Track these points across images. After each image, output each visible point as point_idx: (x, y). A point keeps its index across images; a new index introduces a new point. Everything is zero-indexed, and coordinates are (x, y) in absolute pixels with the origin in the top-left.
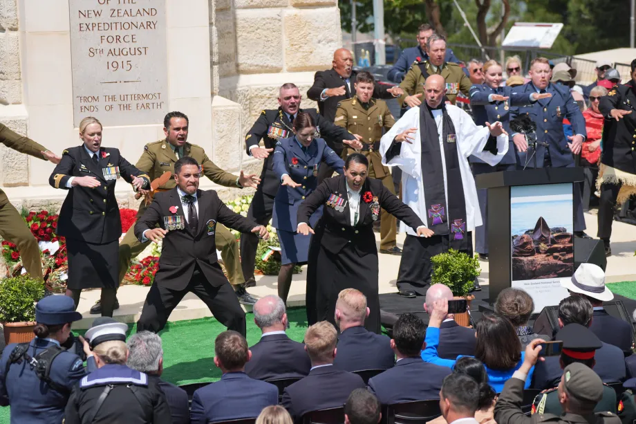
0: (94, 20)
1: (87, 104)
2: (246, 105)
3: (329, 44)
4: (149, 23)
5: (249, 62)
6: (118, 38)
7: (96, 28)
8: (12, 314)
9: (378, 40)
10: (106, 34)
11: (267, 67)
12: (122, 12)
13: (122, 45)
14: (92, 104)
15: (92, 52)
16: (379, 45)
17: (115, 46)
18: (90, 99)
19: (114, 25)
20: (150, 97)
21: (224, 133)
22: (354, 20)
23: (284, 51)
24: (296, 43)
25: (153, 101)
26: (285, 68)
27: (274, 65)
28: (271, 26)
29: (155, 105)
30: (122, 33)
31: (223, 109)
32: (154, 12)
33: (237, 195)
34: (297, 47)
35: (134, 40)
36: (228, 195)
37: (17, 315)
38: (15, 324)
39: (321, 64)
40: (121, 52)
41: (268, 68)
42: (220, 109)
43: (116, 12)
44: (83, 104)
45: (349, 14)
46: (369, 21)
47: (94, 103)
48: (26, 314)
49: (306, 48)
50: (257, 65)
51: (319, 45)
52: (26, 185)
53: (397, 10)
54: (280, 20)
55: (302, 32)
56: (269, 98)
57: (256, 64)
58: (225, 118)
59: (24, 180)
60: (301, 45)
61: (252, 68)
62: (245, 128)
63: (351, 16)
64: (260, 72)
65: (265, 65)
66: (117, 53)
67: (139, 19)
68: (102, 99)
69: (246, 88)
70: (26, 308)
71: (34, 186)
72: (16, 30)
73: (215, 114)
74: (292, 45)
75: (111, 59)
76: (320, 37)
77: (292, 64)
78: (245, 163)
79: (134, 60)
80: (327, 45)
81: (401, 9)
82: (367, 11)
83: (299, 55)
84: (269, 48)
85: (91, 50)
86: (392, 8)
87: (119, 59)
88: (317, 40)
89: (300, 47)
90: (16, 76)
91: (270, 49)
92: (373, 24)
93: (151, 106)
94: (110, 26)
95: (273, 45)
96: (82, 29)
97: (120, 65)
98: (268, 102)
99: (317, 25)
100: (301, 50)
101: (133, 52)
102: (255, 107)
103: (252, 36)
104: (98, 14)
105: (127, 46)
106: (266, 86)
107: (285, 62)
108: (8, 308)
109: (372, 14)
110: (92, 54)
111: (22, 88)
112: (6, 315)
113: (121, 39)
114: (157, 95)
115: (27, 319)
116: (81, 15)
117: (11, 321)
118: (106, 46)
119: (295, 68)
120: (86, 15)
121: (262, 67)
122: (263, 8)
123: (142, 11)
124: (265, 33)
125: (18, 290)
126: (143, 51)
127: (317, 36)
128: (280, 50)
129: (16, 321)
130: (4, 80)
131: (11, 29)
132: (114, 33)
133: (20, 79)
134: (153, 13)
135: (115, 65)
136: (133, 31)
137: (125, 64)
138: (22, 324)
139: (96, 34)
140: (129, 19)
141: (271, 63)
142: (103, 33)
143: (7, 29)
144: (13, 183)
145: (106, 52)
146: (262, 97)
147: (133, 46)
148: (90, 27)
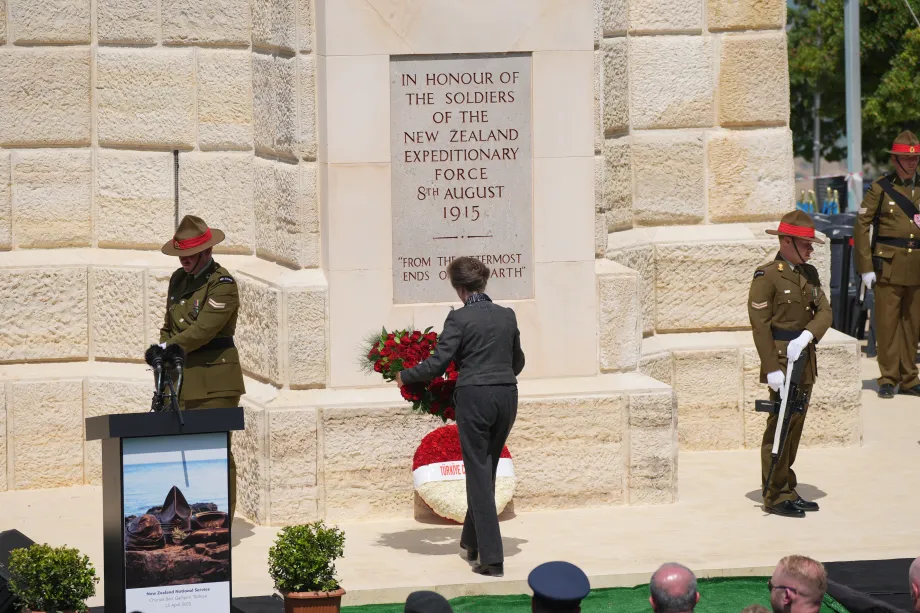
0: (427, 146)
1: (413, 270)
2: (648, 272)
3: (776, 183)
4: (506, 151)
5: (654, 208)
6: (460, 173)
7: (429, 158)
8: (297, 579)
9: (852, 174)
10: (443, 166)
11: (680, 215)
12: (467, 135)
13: (466, 183)
14: (420, 269)
15: (422, 193)
16: (853, 182)
17: (455, 183)
18: (417, 262)
19: (455, 154)
20: (506, 259)
21: (614, 314)
22: (817, 142)
23: (707, 193)
24: (724, 181)
25: (510, 265)
26: (708, 217)
27: (692, 213)
28: (687, 155)
29: (513, 271)
30: (466, 165)
31: (612, 278)
32: (514, 134)
33: (631, 407)
34: (726, 186)
35: (484, 176)
36: (617, 407)
37: (304, 581)
38: (302, 595)
39: (762, 213)
40: (464, 193)
41: (682, 218)
42: (608, 278)
43: (458, 136)
44: (408, 269)
45: (810, 134)
46: (840, 143)
47: (423, 268)
48: (318, 580)
49: (740, 188)
50: (666, 213)
51: (761, 183)
52: (322, 386)
53: (884, 129)
54: (701, 147)
55: (734, 165)
56: (683, 262)
57: (663, 211)
58: (616, 293)
59: (319, 380)
60: (733, 183)
61: (657, 218)
62: (645, 306)
63: (813, 136)
64: (669, 223)
65: (678, 213)
66: (459, 194)
67: (491, 146)
68: (435, 261)
69: (649, 247)
70: (317, 571)
71: (335, 388)
72: (313, 160)
73: (601, 285)
74: (720, 184)
75: (450, 203)
76: (761, 171)
77: (719, 213)
78: (645, 358)
79: (484, 205)
80: (772, 185)
81: (889, 127)
82: (838, 129)
83: (729, 198)
84: (684, 187)
85: (421, 190)
86: (875, 126)
87: (462, 204)
88: (756, 178)
89: (731, 186)
90: (313, 227)
91: (685, 190)
92: (845, 148)
93: (506, 272)
94: (449, 154)
95: (690, 183)
96: (409, 159)
97: (463, 211)
98: (680, 268)
99: (757, 153)
100: (732, 191)
101: (481, 193)
102: (662, 275)
103: (658, 169)
104: (431, 137)
105: (474, 184)
106: (679, 244)
107: (707, 209)
108: (292, 570)
109: (845, 133)
110: (421, 196)
111: (319, 244)
112: (287, 580)
113: (465, 175)
114: (516, 257)
115: (317, 588)
116: (408, 139)
117: (293, 590)
118: (443, 185)
119: (723, 217)
120: (414, 138)
121: (673, 215)
122: (675, 128)
123: (496, 133)
124: (678, 165)
125: (306, 544)
126: (496, 191)
127: (756, 170)
128: (700, 190)
129: (303, 590)
130: (295, 233)
131: (307, 159)
132: (455, 165)
133: (317, 232)
134: (513, 137)
135: (455, 212)
136: (484, 162)
137: (470, 210)
138: (310, 594)
139: (428, 167)
140: (477, 145)
141: (686, 209)
142: (439, 165)
143: (301, 160)
144: (303, 383)
145: (443, 193)
146: (672, 261)
147: (482, 184)
148: (421, 156)
